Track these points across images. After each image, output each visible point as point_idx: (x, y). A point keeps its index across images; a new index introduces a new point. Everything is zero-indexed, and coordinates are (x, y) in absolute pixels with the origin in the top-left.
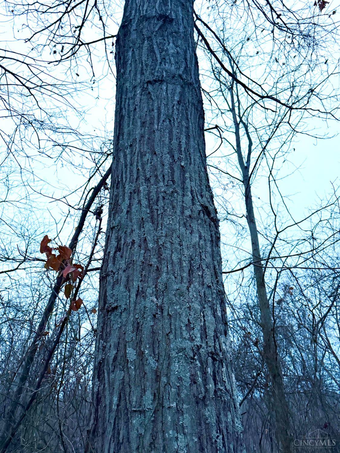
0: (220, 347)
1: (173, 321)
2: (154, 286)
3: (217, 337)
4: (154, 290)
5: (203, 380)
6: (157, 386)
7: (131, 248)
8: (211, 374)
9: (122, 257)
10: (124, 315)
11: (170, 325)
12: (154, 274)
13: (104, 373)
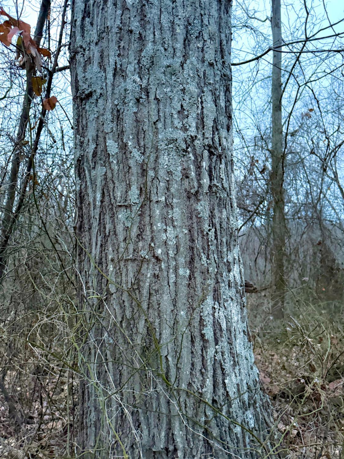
0: (220, 141)
1: (161, 107)
2: (136, 61)
3: (217, 130)
4: (137, 66)
5: (196, 175)
6: (144, 181)
7: (103, 9)
8: (207, 168)
9: (92, 24)
10: (100, 102)
11: (158, 112)
12: (136, 45)
13: (84, 171)
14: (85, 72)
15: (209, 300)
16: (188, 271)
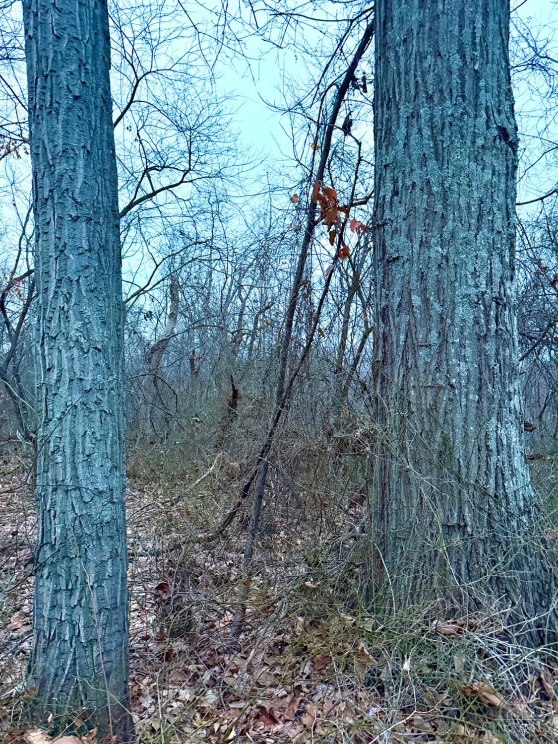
0: (505, 292)
1: (458, 270)
2: (439, 236)
3: (503, 283)
4: (439, 239)
5: (486, 321)
6: (443, 327)
7: (411, 192)
8: (494, 316)
9: (400, 202)
10: (407, 265)
11: (456, 273)
12: (439, 223)
13: (388, 317)
14: (392, 239)
15: (494, 420)
16: (477, 397)
